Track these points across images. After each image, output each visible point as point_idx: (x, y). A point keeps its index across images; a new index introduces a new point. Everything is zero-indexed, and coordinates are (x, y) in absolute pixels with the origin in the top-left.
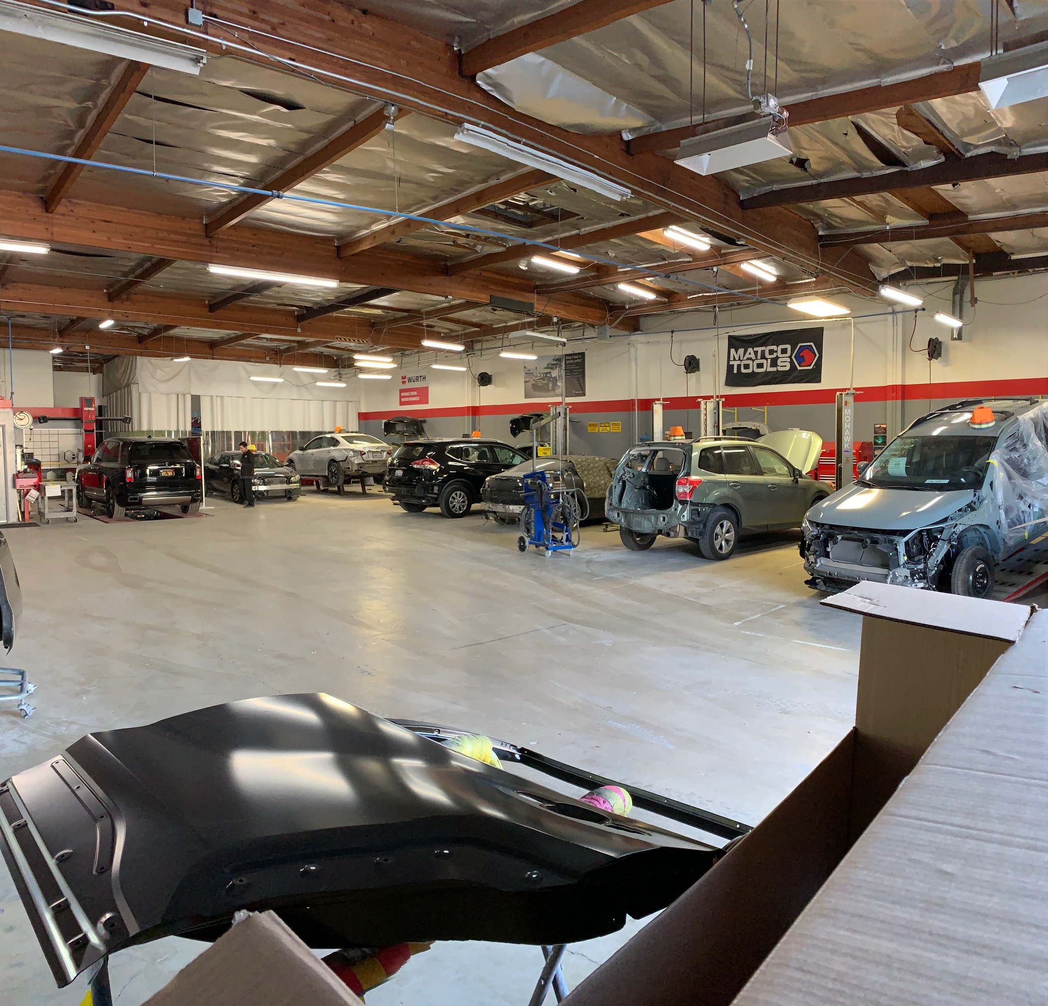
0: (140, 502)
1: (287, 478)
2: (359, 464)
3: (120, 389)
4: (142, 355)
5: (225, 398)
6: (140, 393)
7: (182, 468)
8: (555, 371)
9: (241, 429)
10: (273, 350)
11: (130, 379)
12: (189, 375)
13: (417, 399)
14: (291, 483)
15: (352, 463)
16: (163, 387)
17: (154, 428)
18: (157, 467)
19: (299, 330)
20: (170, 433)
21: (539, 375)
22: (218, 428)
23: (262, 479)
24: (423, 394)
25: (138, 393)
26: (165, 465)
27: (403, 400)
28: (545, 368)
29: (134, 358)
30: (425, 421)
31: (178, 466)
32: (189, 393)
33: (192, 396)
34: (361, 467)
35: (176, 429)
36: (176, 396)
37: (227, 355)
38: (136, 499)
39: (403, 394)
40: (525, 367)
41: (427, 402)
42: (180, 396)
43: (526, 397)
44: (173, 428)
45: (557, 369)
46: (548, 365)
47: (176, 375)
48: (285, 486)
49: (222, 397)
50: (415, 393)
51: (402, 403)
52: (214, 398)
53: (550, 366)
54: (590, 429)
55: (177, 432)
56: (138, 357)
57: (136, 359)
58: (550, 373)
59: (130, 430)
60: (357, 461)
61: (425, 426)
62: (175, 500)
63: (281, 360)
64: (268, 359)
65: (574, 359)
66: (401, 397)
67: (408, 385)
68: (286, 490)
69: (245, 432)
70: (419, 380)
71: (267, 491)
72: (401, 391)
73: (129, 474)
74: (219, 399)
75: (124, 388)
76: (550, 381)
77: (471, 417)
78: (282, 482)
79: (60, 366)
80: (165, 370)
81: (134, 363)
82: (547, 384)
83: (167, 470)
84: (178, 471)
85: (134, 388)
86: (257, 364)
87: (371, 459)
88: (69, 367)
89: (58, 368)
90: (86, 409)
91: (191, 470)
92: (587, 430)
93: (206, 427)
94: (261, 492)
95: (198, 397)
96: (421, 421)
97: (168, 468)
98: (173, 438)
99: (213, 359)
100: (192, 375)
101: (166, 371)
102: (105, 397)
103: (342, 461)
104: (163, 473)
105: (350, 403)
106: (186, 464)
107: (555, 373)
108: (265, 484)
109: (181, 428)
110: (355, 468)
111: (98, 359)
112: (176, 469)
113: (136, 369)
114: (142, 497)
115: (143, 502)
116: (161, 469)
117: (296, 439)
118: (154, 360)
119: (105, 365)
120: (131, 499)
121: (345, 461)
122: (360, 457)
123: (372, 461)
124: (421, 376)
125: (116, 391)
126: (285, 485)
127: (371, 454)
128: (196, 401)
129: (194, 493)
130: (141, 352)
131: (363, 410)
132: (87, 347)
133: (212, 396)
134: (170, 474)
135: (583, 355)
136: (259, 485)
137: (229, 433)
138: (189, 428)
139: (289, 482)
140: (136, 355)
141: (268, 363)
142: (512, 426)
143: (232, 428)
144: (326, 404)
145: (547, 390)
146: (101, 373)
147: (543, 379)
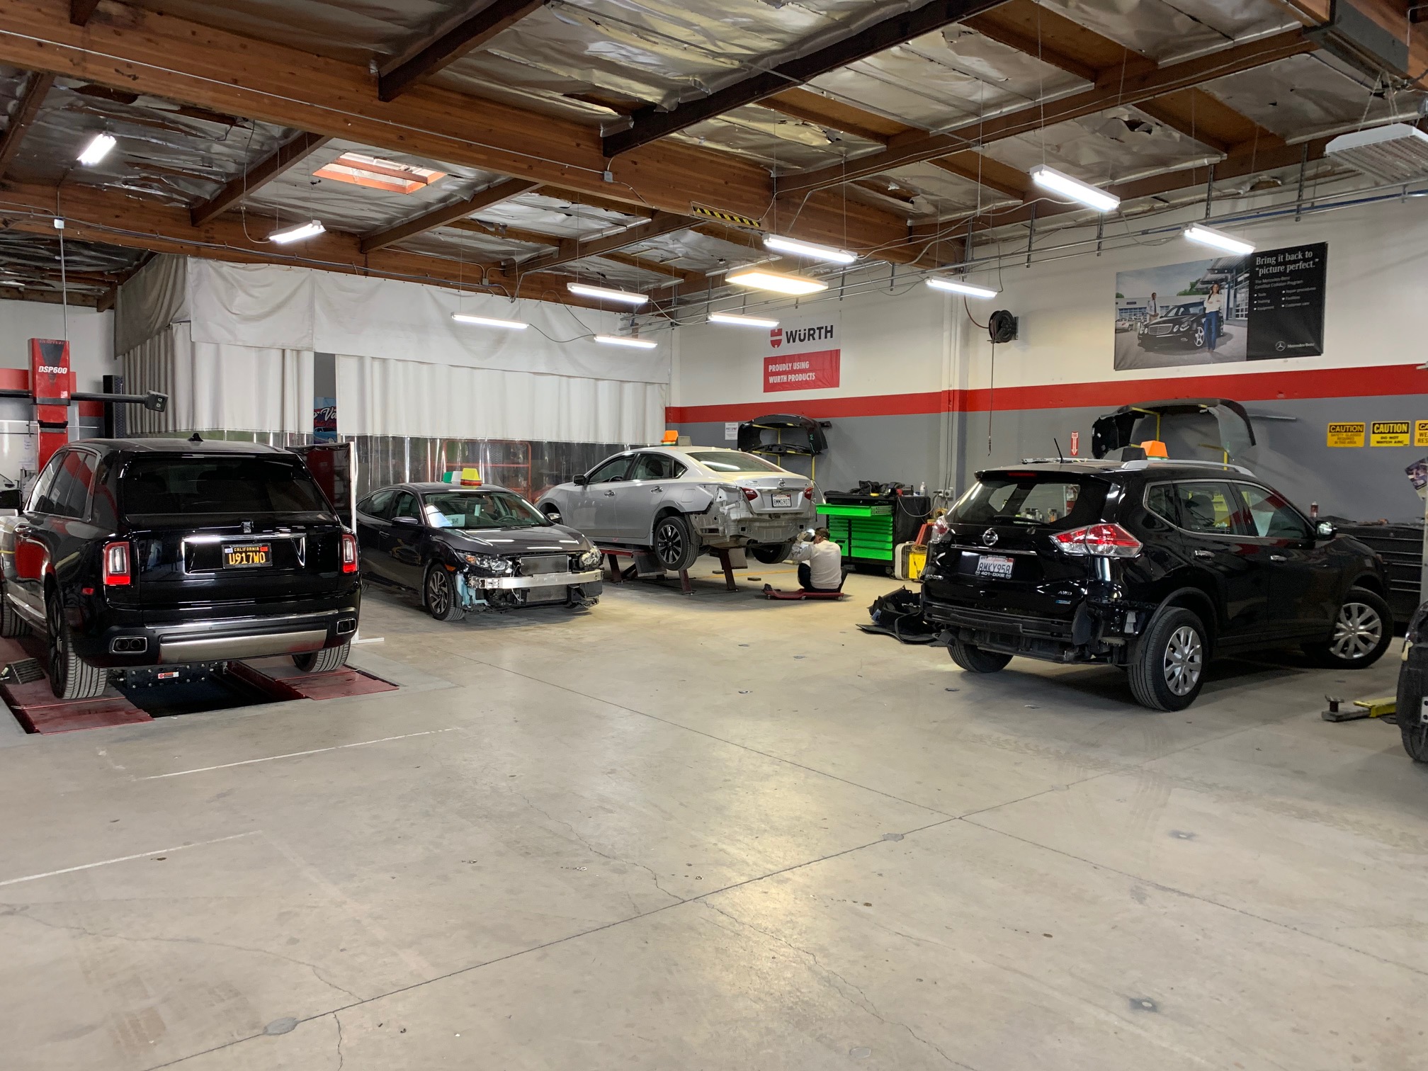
0: (153, 654)
1: (573, 556)
2: (739, 521)
3: (150, 336)
4: (198, 253)
5: (392, 364)
6: (193, 344)
7: (298, 540)
8: (1215, 297)
9: (426, 433)
10: (497, 264)
11: (172, 312)
12: (311, 307)
13: (812, 376)
14: (583, 569)
15: (726, 518)
16: (248, 333)
17: (227, 426)
18: (215, 539)
19: (609, 177)
20: (263, 437)
21: (1161, 312)
22: (375, 430)
23: (512, 559)
24: (827, 368)
25: (189, 344)
26: (240, 532)
27: (772, 380)
28: (1185, 293)
29: (181, 261)
30: (827, 425)
31: (284, 534)
32: (309, 349)
33: (316, 353)
34: (743, 529)
35: (277, 430)
36: (279, 353)
37: (396, 269)
38: (139, 645)
39: (772, 368)
40: (1118, 296)
41: (834, 382)
42: (288, 353)
43: (1117, 367)
44: (272, 427)
45: (1225, 292)
46: (1193, 285)
47: (279, 307)
48: (569, 578)
49: (384, 360)
50: (805, 365)
51: (769, 388)
52: (368, 362)
53: (1199, 286)
54: (1332, 440)
55: (280, 436)
56: (191, 261)
57: (185, 264)
58: (1202, 303)
59: (170, 428)
60: (737, 513)
61: (829, 435)
62: (275, 642)
63: (513, 287)
64: (486, 282)
65: (1285, 263)
66: (767, 374)
67: (787, 349)
68: (569, 588)
69: (433, 441)
70: (816, 335)
71: (524, 592)
72: (768, 361)
73: (115, 561)
74: (377, 364)
75: (159, 333)
76: (1200, 324)
77: (956, 414)
78: (559, 568)
79: (17, 288)
80: (255, 292)
81: (180, 272)
82: (1190, 334)
83: (250, 547)
84: (281, 551)
85: (179, 332)
86: (463, 292)
87: (769, 509)
88: (42, 292)
89: (16, 294)
90: (42, 369)
91: (325, 543)
92: (1325, 441)
93: (347, 427)
94: (507, 594)
95: (331, 358)
96: (823, 425)
97: (251, 542)
98: (271, 444)
99: (366, 274)
100: (317, 307)
101: (256, 294)
102: (120, 358)
103: (698, 513)
104: (235, 559)
105: (649, 387)
106: (309, 526)
107: (1215, 303)
108: (517, 574)
109: (290, 428)
110: (732, 531)
111: (101, 273)
112: (276, 543)
113: (183, 288)
114: (160, 640)
115: (164, 655)
116: (227, 544)
117: (542, 458)
118: (226, 267)
119: (119, 287)
120: (123, 645)
121: (705, 512)
122: (742, 504)
123: (770, 515)
124: (820, 329)
125: (143, 343)
126: (569, 574)
127: (767, 498)
128: (325, 367)
129: (336, 617)
130: (198, 247)
131: (677, 403)
132: (58, 224)
133: (361, 358)
134: (259, 560)
135: (1320, 250)
136: (504, 575)
137: (399, 441)
138: (308, 428)
139: (576, 566)
140: (183, 252)
141: (487, 292)
142: (1096, 433)
143: (407, 431)
144: (604, 386)
145: (1190, 347)
146: (111, 308)
147: (1176, 321)
